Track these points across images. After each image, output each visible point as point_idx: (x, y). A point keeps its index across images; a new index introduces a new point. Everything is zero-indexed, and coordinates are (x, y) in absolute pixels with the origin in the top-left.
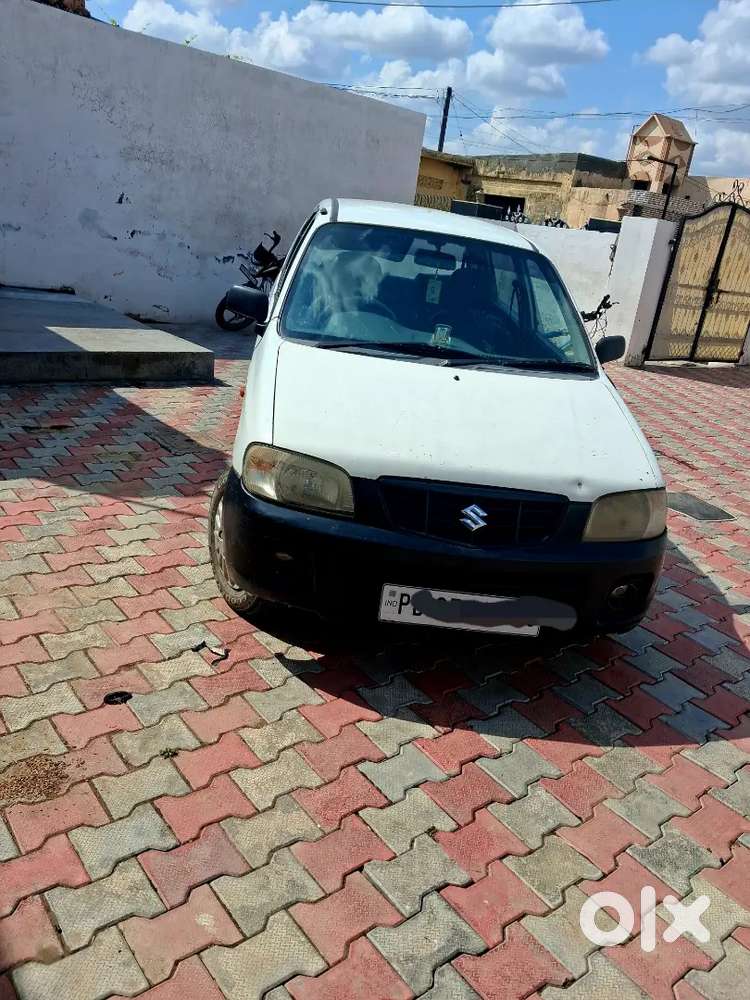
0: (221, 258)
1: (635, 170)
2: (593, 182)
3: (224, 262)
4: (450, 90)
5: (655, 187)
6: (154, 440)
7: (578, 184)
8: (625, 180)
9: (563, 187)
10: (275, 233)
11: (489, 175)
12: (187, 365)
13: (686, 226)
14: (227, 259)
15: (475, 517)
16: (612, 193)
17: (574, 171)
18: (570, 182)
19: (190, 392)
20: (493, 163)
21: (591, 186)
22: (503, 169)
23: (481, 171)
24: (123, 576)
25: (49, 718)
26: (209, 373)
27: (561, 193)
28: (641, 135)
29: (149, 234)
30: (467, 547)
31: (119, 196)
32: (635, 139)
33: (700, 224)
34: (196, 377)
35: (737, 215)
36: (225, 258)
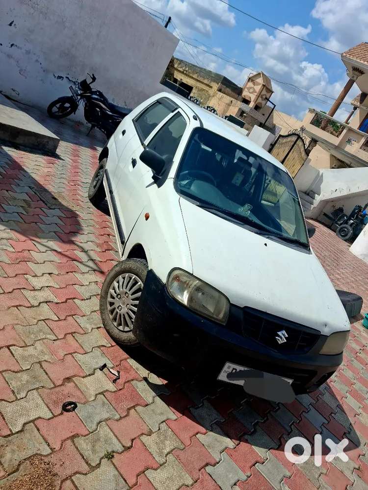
0: (57, 76)
1: (245, 93)
2: (226, 92)
3: (57, 78)
4: (170, 18)
5: (252, 105)
6: (35, 193)
7: (220, 90)
8: (240, 97)
9: (213, 90)
10: (93, 75)
11: (179, 69)
12: (44, 142)
13: (280, 139)
14: (60, 77)
15: (282, 337)
16: (234, 101)
17: (220, 84)
18: (216, 88)
19: (44, 160)
20: (182, 64)
21: (224, 93)
22: (187, 69)
23: (176, 66)
24: (46, 302)
25: (33, 421)
26: (54, 149)
27: (211, 92)
28: (254, 79)
29: (21, 48)
30: (275, 352)
31: (11, 22)
32: (249, 79)
33: (285, 140)
34: (46, 150)
35: (298, 141)
36: (59, 76)
